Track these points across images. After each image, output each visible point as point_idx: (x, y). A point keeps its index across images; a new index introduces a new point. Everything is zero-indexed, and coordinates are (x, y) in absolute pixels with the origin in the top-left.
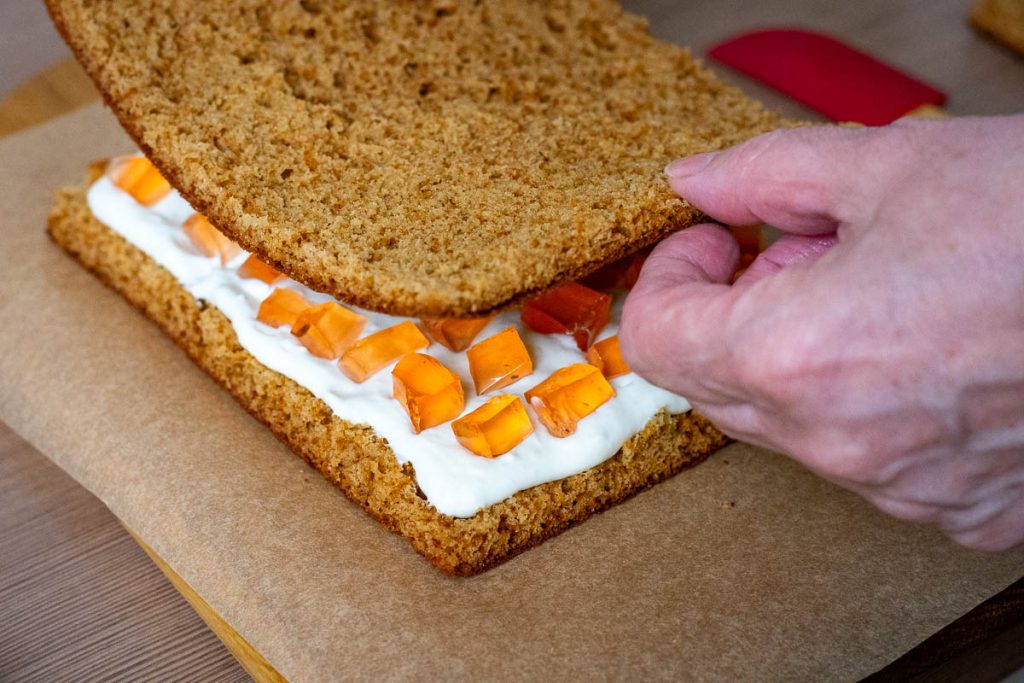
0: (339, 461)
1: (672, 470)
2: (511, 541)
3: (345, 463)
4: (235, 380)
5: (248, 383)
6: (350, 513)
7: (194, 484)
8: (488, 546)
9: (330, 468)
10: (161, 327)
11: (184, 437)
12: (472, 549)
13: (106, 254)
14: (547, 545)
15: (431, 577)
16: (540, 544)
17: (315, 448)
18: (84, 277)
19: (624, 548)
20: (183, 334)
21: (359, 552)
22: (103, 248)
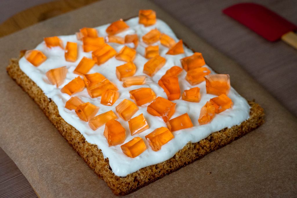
0: (87, 155)
1: (192, 160)
2: (138, 185)
3: (89, 156)
4: (58, 125)
5: (62, 127)
6: (90, 172)
7: (42, 160)
8: (130, 186)
9: (84, 157)
10: (39, 106)
11: (41, 144)
12: (125, 188)
13: (23, 81)
14: (150, 185)
15: (112, 195)
16: (148, 185)
17: (80, 150)
18: (17, 87)
19: (174, 187)
20: (44, 109)
21: (90, 186)
22: (22, 79)
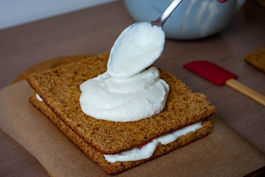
0: (87, 150)
1: (161, 155)
2: (123, 168)
3: (89, 151)
4: (67, 133)
5: (69, 133)
6: (89, 161)
7: (56, 154)
8: (118, 169)
9: (85, 152)
10: (52, 121)
11: (55, 145)
12: (114, 169)
13: (41, 105)
14: (132, 170)
15: (106, 175)
16: (131, 169)
17: (83, 148)
18: (36, 111)
19: (149, 171)
20: (57, 123)
21: (90, 170)
22: (41, 104)
